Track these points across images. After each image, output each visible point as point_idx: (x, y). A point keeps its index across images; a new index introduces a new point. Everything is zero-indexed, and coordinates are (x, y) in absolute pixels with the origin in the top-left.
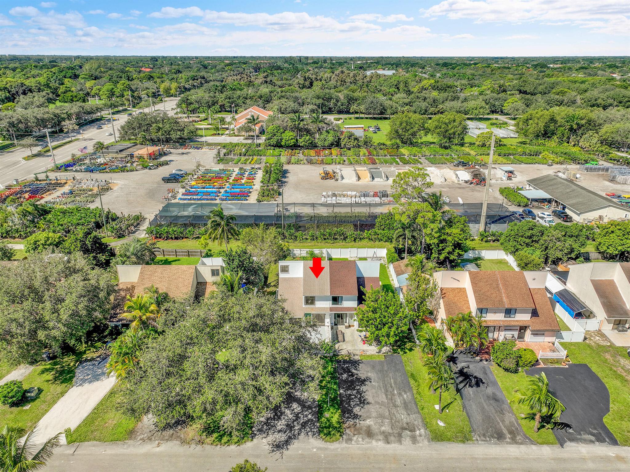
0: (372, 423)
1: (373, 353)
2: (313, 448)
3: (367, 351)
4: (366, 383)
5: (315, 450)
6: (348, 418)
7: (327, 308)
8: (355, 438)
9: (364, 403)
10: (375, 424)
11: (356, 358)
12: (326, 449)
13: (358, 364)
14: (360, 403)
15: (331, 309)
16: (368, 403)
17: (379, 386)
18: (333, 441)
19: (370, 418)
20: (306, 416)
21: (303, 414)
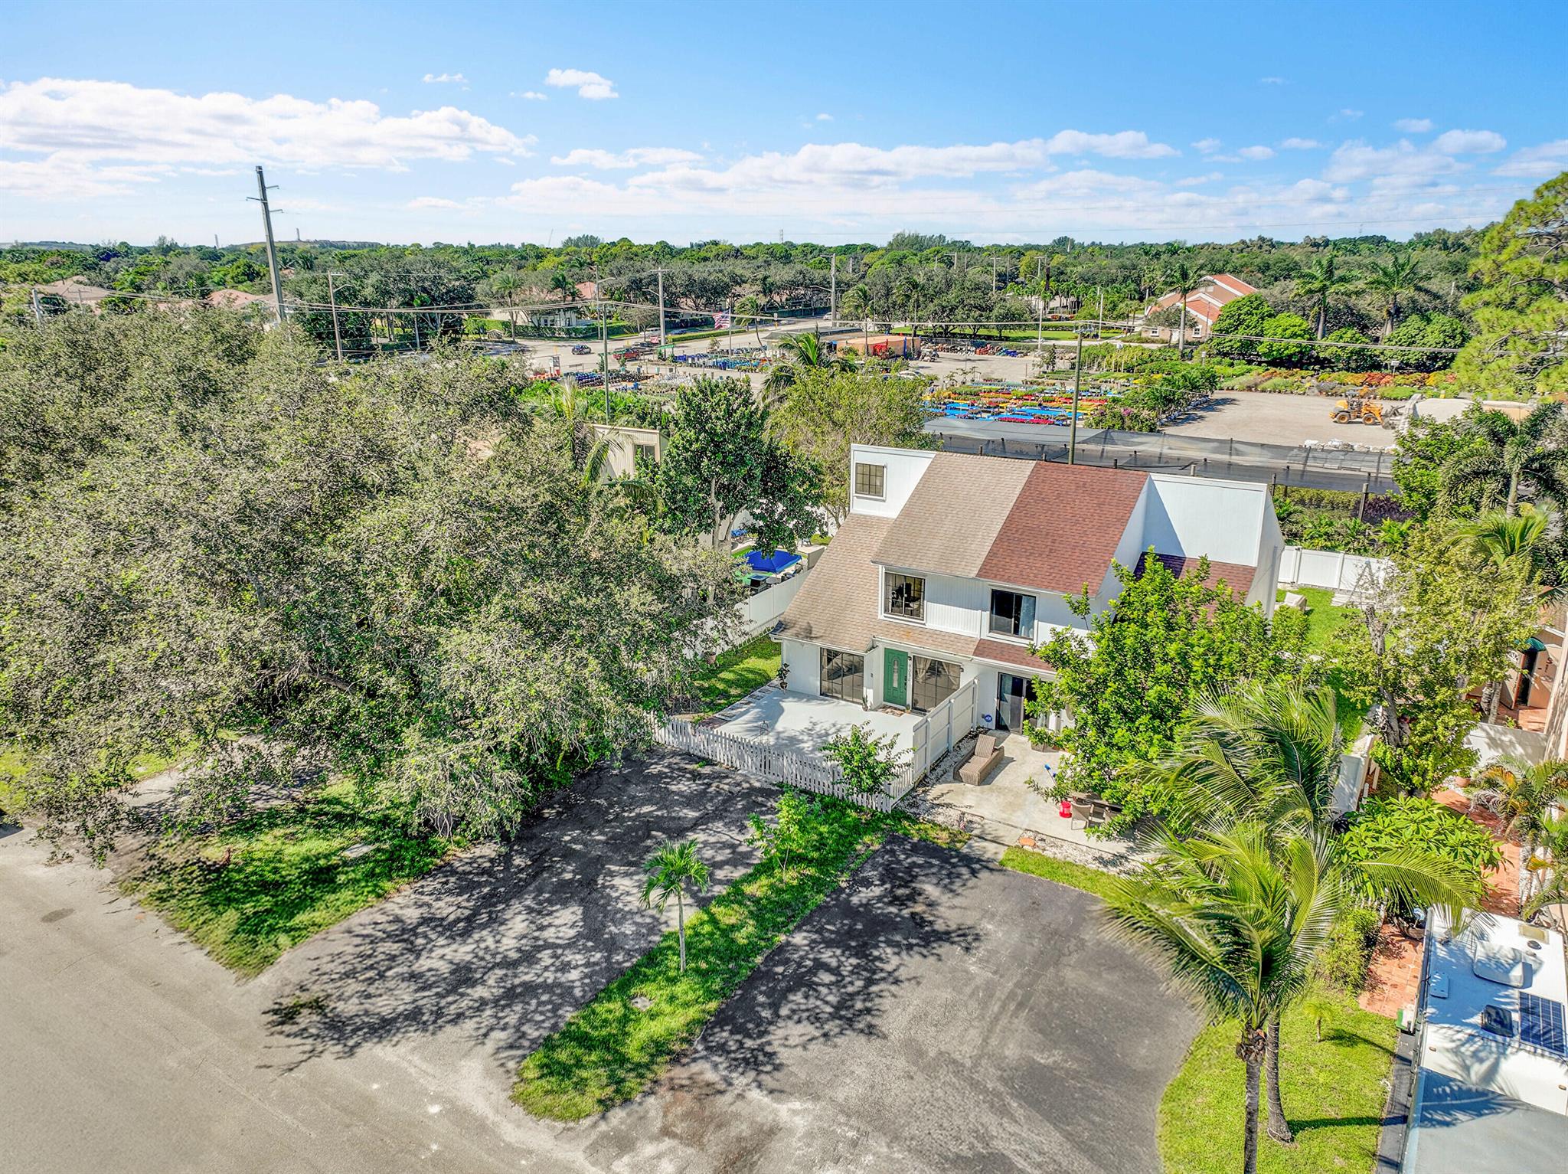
0: (801, 1123)
1: (1075, 856)
2: (436, 1098)
3: (1057, 841)
4: (944, 949)
5: (434, 1109)
6: (723, 1049)
7: (968, 640)
8: (649, 1149)
9: (850, 1022)
10: (810, 1135)
11: (990, 850)
12: (482, 1128)
13: (974, 872)
14: (833, 1016)
15: (982, 648)
16: (870, 1031)
17: (990, 989)
18: (548, 1112)
19: (816, 1098)
20: (565, 968)
21: (556, 956)
